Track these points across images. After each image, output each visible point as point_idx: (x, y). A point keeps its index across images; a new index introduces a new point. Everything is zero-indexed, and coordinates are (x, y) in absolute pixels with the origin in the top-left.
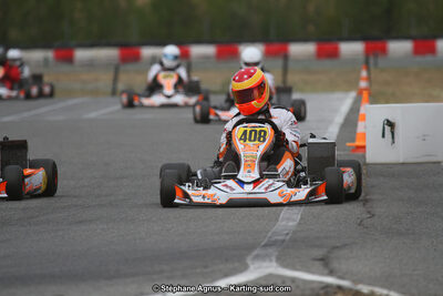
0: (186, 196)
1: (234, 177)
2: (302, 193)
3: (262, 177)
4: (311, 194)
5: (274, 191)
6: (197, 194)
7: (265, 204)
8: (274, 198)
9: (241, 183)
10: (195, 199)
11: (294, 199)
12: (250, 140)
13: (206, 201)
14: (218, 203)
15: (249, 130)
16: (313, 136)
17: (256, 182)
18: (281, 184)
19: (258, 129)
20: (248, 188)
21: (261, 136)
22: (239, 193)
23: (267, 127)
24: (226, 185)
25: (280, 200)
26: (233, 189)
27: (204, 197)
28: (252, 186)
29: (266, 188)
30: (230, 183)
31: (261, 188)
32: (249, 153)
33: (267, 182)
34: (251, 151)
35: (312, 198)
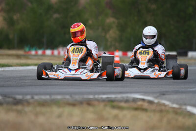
0: (47, 75)
1: (67, 68)
2: (96, 75)
3: (79, 68)
4: (100, 75)
5: (84, 74)
6: (51, 74)
7: (80, 79)
8: (83, 77)
9: (70, 70)
10: (51, 76)
11: (92, 78)
12: (76, 52)
13: (55, 77)
14: (60, 78)
15: (76, 48)
17: (76, 70)
18: (87, 71)
19: (80, 48)
20: (73, 72)
21: (81, 51)
22: (69, 74)
23: (84, 48)
24: (64, 71)
25: (86, 78)
26: (66, 73)
27: (54, 76)
28: (75, 71)
29: (81, 73)
30: (66, 70)
31: (78, 73)
33: (81, 70)
34: (76, 57)
35: (100, 78)
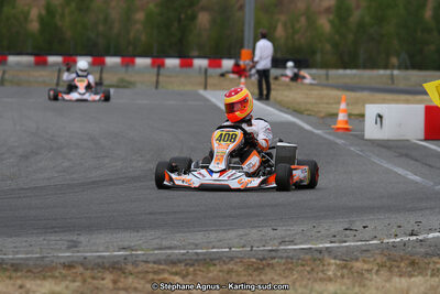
0: (171, 179)
1: (207, 168)
2: (256, 182)
4: (262, 182)
5: (235, 179)
6: (178, 179)
7: (227, 189)
8: (234, 184)
9: (211, 172)
10: (177, 183)
11: (249, 186)
12: (224, 140)
13: (185, 184)
14: (193, 186)
15: (224, 133)
16: (281, 141)
17: (222, 172)
18: (241, 174)
19: (231, 133)
20: (216, 176)
21: (232, 138)
22: (208, 179)
23: (239, 132)
24: (200, 173)
25: (239, 186)
26: (204, 177)
27: (183, 182)
28: (219, 174)
29: (229, 177)
30: (204, 171)
31: (225, 177)
32: (220, 150)
33: (231, 172)
34: (222, 148)
35: (264, 186)
